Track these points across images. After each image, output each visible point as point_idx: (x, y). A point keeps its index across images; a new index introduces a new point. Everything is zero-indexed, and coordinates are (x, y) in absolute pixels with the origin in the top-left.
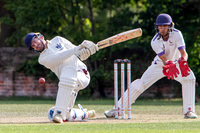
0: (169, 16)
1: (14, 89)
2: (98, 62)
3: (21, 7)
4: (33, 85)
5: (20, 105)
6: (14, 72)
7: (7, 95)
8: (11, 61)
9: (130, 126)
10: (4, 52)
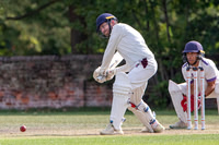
0: (199, 44)
1: (85, 99)
2: (174, 69)
3: (91, 12)
4: (106, 94)
5: (90, 117)
6: (85, 82)
7: (78, 106)
8: (82, 69)
9: (203, 138)
10: (74, 60)
